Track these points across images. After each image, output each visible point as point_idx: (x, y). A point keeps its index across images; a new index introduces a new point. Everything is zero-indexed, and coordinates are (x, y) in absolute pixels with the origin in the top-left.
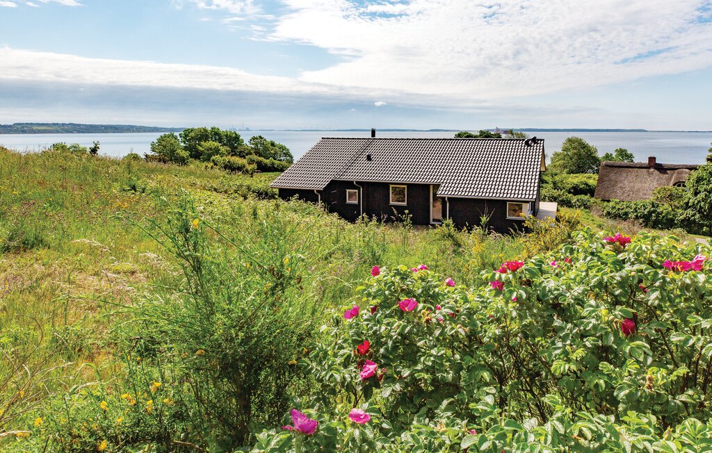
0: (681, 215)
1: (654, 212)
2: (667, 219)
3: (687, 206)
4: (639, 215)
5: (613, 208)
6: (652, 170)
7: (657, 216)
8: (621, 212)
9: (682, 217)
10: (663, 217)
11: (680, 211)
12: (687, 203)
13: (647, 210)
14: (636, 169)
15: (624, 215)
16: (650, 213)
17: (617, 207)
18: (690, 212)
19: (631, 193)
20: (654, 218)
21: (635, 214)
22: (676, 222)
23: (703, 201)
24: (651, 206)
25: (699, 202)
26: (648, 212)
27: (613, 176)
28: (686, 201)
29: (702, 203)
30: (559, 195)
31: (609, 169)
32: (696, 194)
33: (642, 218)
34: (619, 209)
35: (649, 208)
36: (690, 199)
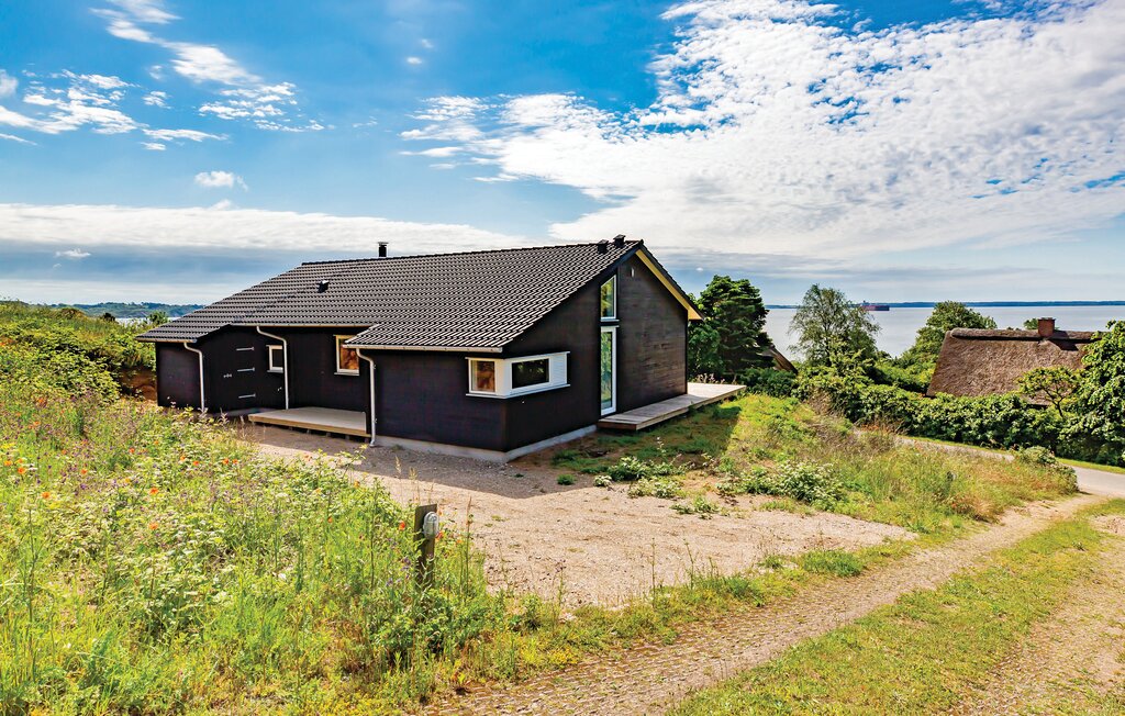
0: (1073, 424)
1: (1015, 417)
2: (1042, 432)
3: (1085, 407)
4: (985, 422)
5: (936, 409)
6: (1045, 343)
7: (1023, 427)
8: (950, 416)
9: (1074, 428)
10: (1035, 427)
11: (1071, 416)
12: (1086, 400)
13: (1002, 413)
14: (1013, 342)
15: (955, 422)
16: (1008, 420)
17: (946, 406)
18: (1092, 418)
19: (999, 386)
20: (1015, 430)
21: (978, 421)
22: (1061, 437)
23: (1116, 394)
24: (1011, 405)
25: (1107, 397)
26: (1005, 417)
27: (966, 355)
28: (1085, 395)
29: (1115, 399)
30: (838, 385)
31: (960, 343)
32: (1103, 380)
33: (993, 429)
34: (947, 411)
35: (1008, 409)
36: (1093, 391)
